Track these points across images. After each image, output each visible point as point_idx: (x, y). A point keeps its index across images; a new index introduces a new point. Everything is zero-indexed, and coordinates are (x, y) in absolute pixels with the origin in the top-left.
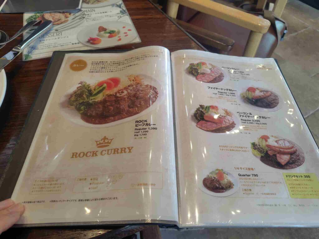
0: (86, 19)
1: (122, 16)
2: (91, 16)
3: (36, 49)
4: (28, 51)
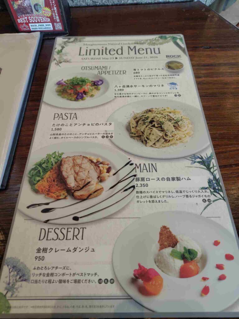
0: (137, 192)
1: (212, 198)
2: (147, 185)
3: (25, 280)
4: (8, 282)
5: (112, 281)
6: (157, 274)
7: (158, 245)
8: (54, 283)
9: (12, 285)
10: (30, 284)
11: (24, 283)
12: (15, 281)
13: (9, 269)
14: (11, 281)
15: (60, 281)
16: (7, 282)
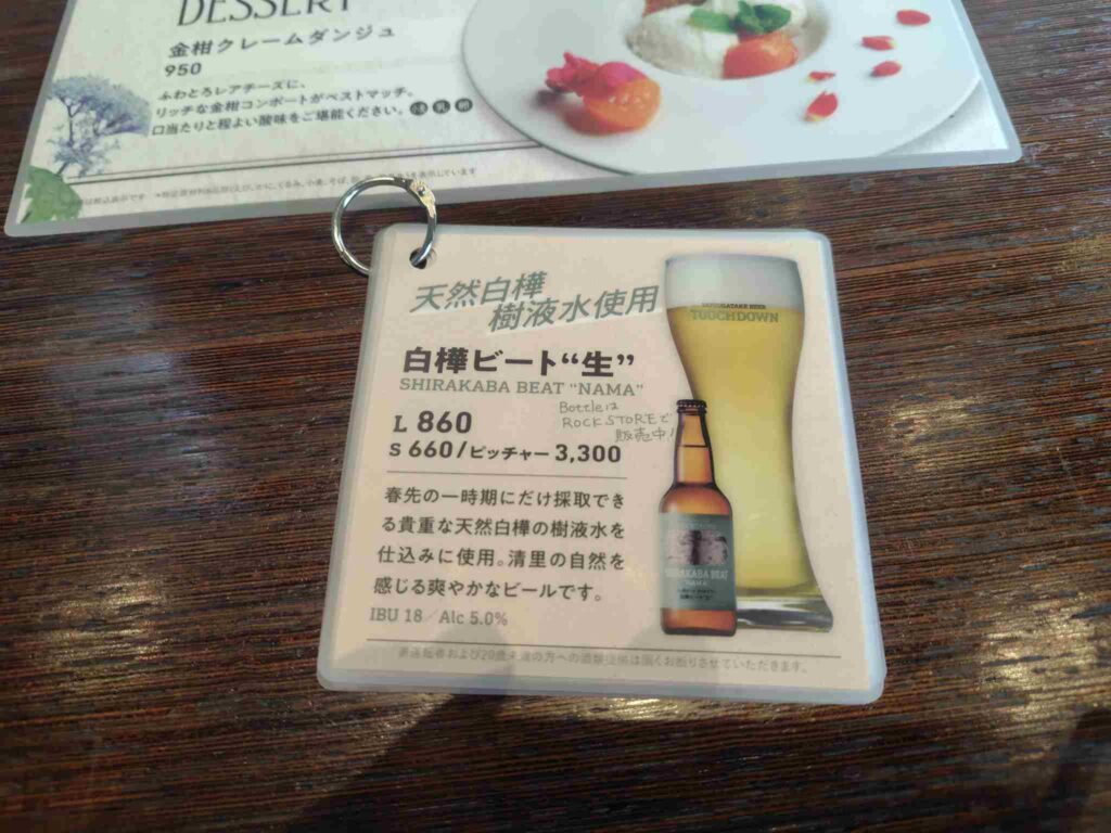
3: (131, 129)
4: (66, 139)
5: (464, 105)
8: (240, 128)
9: (82, 146)
10: (150, 136)
12: (91, 135)
13: (69, 108)
14: (78, 136)
15: (265, 120)
16: (61, 139)
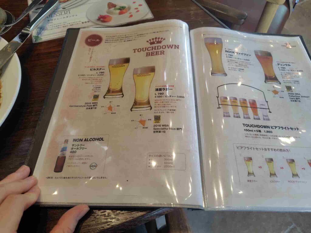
3: (46, 30)
5: (88, 22)
6: (108, 16)
7: (108, 8)
10: (49, 30)
11: (45, 31)
12: (40, 31)
13: (36, 29)
